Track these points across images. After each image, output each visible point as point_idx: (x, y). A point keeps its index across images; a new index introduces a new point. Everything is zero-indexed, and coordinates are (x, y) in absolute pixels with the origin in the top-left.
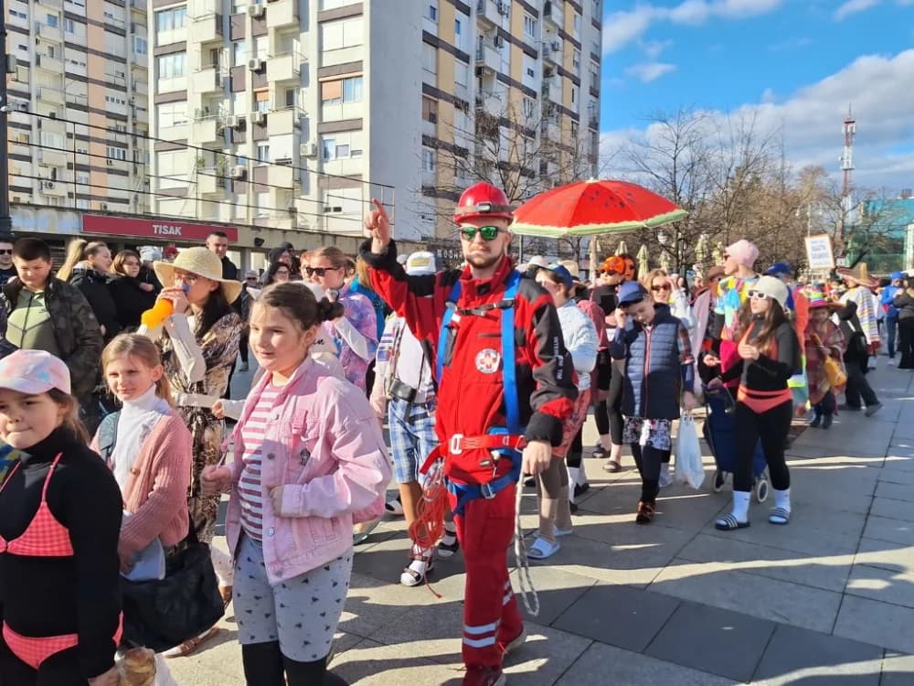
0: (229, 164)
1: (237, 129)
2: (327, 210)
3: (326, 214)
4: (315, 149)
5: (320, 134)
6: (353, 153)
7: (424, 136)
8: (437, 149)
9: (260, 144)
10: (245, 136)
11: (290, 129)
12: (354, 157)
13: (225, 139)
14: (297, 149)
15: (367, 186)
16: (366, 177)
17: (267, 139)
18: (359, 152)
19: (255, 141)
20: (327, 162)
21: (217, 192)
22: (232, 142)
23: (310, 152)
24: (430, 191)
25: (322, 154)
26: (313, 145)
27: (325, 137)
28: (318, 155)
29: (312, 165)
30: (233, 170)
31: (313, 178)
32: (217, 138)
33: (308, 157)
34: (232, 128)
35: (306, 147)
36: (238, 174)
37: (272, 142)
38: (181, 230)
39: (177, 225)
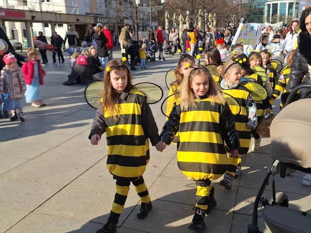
2: (43, 1)
3: (43, 3)
38: (5, 14)
39: (4, 11)
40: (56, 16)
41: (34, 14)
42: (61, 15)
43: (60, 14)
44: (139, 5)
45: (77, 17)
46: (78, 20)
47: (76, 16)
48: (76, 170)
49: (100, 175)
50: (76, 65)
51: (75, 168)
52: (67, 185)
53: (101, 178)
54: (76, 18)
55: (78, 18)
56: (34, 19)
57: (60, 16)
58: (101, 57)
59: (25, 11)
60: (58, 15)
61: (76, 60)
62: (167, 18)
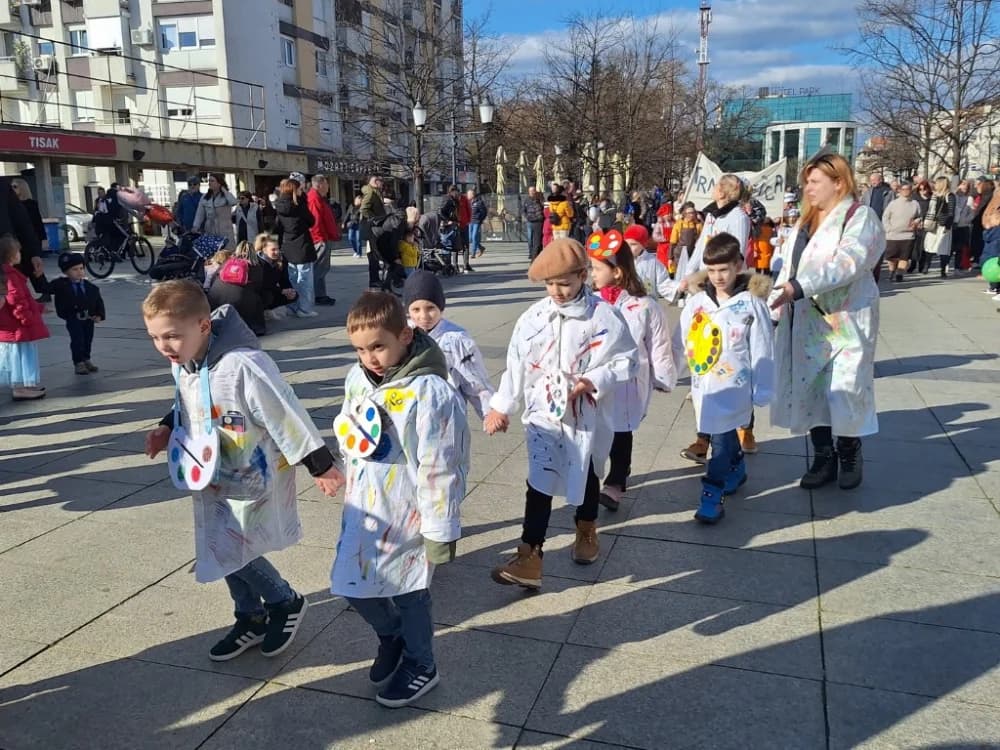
0: (31, 52)
1: (37, 7)
2: (173, 113)
3: (172, 117)
4: (151, 36)
5: (156, 18)
6: (203, 42)
7: (281, 22)
8: (295, 37)
9: (72, 28)
10: (50, 17)
11: (117, 10)
12: (203, 47)
13: (21, 21)
14: (127, 34)
15: (223, 85)
16: (223, 72)
17: (84, 23)
18: (211, 42)
19: (65, 25)
20: (167, 53)
21: (19, 89)
22: (31, 23)
23: (145, 40)
24: (291, 90)
25: (160, 43)
26: (149, 31)
27: (163, 22)
28: (155, 43)
29: (148, 55)
30: (37, 61)
31: (150, 73)
32: (12, 19)
33: (143, 46)
34: (30, 7)
35: (139, 33)
36: (45, 66)
37: (92, 27)
38: (58, 143)
39: (56, 136)
40: (202, 150)
41: (142, 147)
42: (217, 149)
43: (214, 147)
44: (421, 126)
45: (262, 155)
46: (263, 164)
47: (259, 153)
48: (104, 594)
49: (168, 610)
50: (217, 283)
51: (102, 588)
52: (55, 643)
53: (168, 618)
54: (260, 158)
55: (265, 159)
56: (140, 158)
57: (214, 152)
58: (295, 264)
59: (116, 138)
60: (207, 150)
61: (219, 269)
62: (502, 163)
